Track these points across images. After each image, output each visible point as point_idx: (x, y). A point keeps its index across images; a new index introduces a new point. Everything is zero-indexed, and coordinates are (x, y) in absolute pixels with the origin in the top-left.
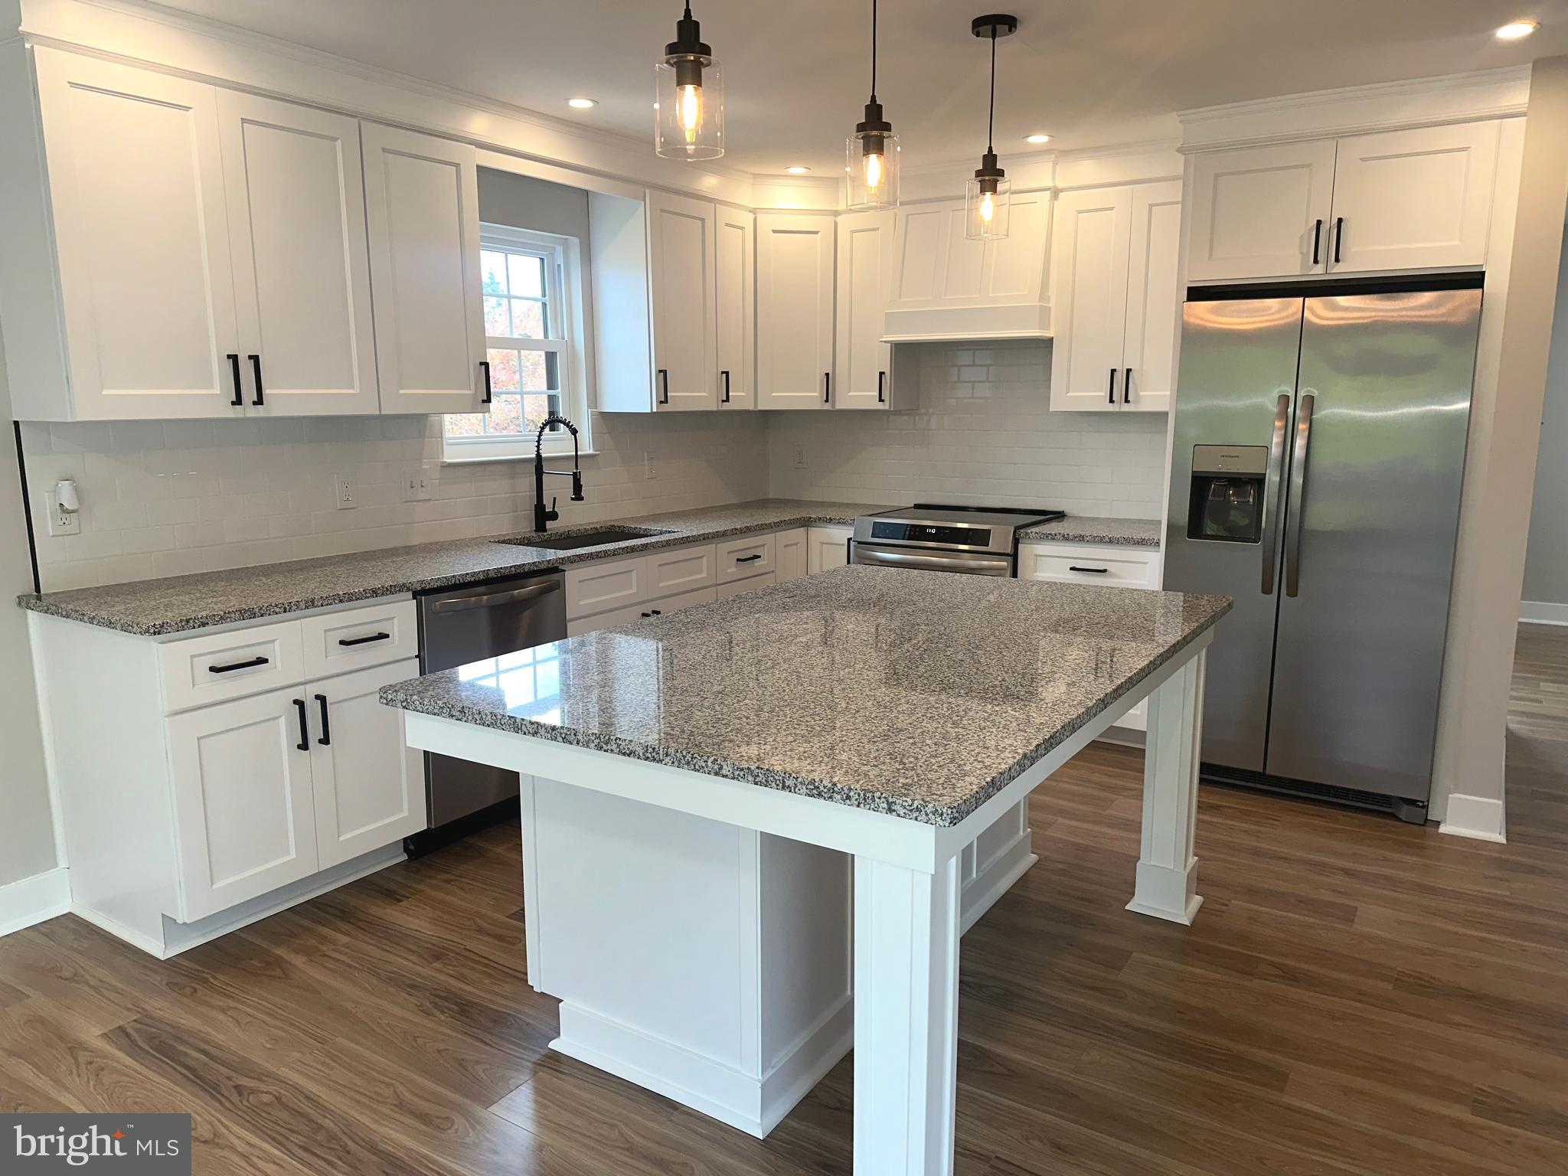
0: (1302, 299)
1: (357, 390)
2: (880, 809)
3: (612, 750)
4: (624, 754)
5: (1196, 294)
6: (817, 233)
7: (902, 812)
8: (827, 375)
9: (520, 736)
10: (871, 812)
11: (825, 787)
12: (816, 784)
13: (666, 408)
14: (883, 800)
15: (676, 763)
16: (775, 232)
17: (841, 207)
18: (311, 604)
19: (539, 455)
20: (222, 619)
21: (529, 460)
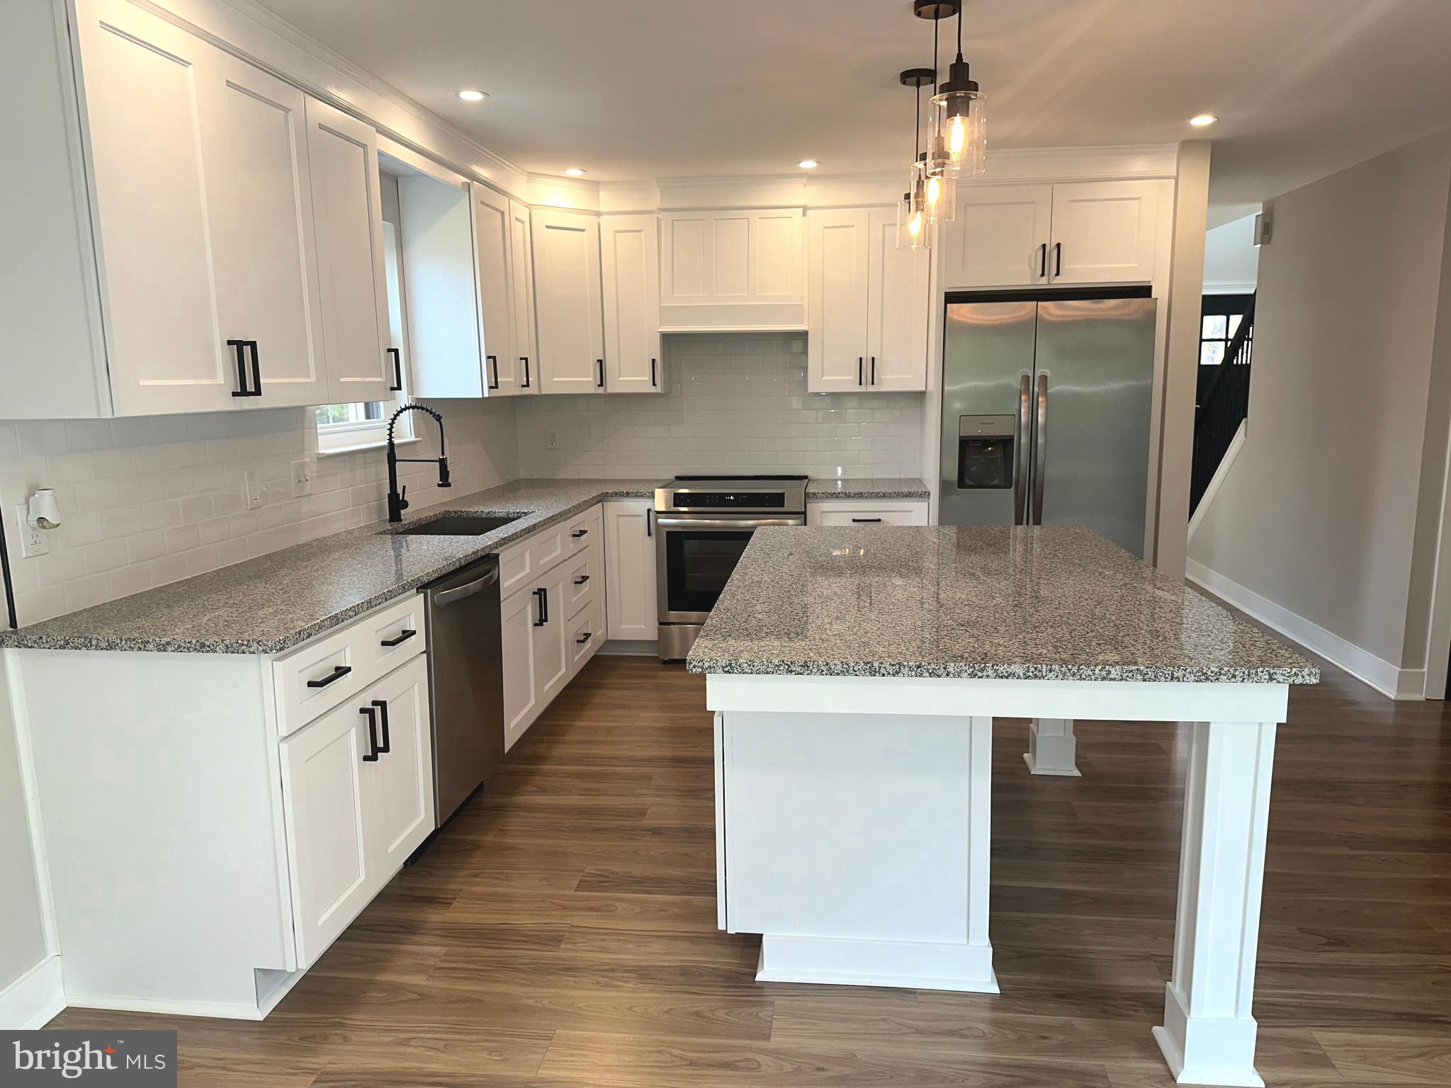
0: (1035, 302)
1: (313, 379)
2: (1263, 680)
3: (988, 676)
4: (1002, 677)
5: (952, 297)
6: (583, 230)
7: (1281, 678)
8: (600, 361)
9: (878, 678)
10: (1254, 684)
11: (1212, 672)
12: (1204, 671)
13: (495, 393)
14: (1265, 673)
15: (1061, 677)
16: (548, 227)
17: (602, 209)
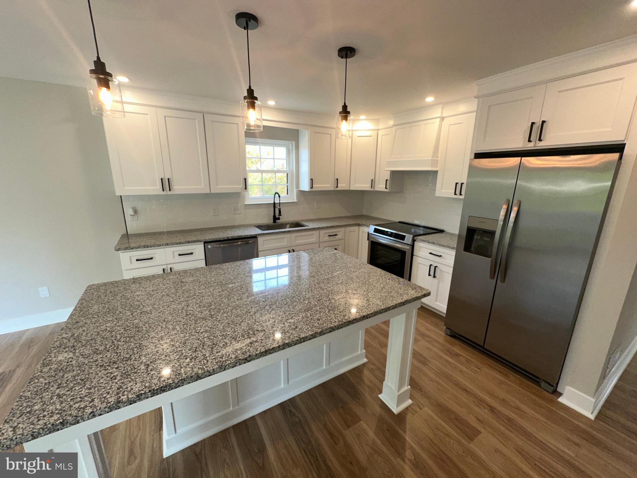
0: (520, 158)
1: (203, 187)
5: (478, 156)
6: (371, 136)
8: (372, 180)
13: (312, 190)
16: (358, 136)
17: (380, 128)
18: (167, 244)
19: (274, 202)
20: (138, 248)
21: (271, 204)
